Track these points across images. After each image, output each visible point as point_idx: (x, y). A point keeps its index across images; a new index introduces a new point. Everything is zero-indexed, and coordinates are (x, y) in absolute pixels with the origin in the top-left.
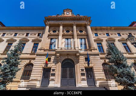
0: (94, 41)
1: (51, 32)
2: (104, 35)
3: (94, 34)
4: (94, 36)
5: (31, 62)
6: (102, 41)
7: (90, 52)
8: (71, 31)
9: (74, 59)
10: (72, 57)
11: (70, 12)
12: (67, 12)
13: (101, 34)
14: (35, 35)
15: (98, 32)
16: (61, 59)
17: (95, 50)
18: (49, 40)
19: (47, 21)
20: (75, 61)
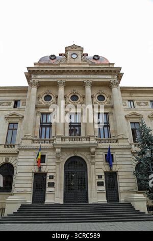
0: (126, 117)
3: (127, 102)
4: (128, 107)
5: (9, 161)
6: (141, 117)
7: (114, 144)
8: (81, 97)
9: (86, 158)
10: (83, 153)
11: (80, 52)
12: (73, 52)
13: (141, 102)
14: (9, 104)
15: (135, 98)
16: (64, 157)
17: (124, 140)
18: (39, 117)
19: (33, 76)
20: (88, 161)
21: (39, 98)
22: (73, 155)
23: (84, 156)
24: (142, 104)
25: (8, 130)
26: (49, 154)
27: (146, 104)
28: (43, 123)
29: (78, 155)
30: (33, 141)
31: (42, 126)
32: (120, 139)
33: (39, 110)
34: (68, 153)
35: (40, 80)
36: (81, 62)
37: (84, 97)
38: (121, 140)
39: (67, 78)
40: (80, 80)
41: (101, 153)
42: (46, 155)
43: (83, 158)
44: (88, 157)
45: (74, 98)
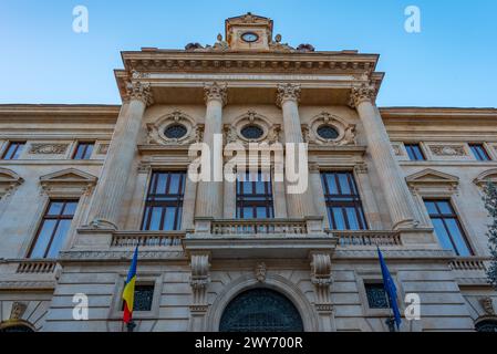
0: (408, 184)
1: (154, 135)
2: (462, 152)
3: (402, 146)
4: (406, 157)
5: (24, 317)
6: (452, 183)
7: (389, 247)
8: (270, 129)
9: (298, 291)
10: (286, 275)
11: (264, 30)
12: (244, 30)
13: (442, 147)
14: (61, 149)
15: (424, 137)
16: (218, 288)
17: (421, 235)
18: (144, 178)
19: (136, 75)
20: (306, 302)
21: (150, 129)
22: (251, 282)
23: (291, 285)
24: (448, 151)
25: (45, 217)
26: (168, 277)
27: (460, 151)
28: (154, 195)
29: (270, 282)
30: (117, 238)
31: (152, 202)
32: (405, 232)
33: (146, 158)
34: (236, 276)
35: (155, 84)
36: (267, 49)
37: (278, 130)
38: (411, 236)
39: (230, 80)
40: (269, 85)
41: (350, 276)
42: (158, 280)
43: (289, 291)
44: (305, 287)
45: (252, 131)
